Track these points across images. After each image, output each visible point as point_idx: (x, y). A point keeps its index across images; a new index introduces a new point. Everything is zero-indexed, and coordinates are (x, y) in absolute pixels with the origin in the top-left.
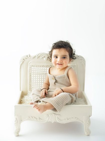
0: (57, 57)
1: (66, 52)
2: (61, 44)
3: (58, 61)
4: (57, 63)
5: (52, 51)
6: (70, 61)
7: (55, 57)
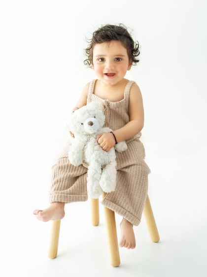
1: (122, 47)
2: (111, 33)
3: (106, 68)
4: (105, 71)
7: (100, 60)
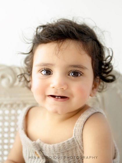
0: (49, 72)
3: (51, 86)
5: (32, 52)
6: (93, 89)
7: (44, 72)
